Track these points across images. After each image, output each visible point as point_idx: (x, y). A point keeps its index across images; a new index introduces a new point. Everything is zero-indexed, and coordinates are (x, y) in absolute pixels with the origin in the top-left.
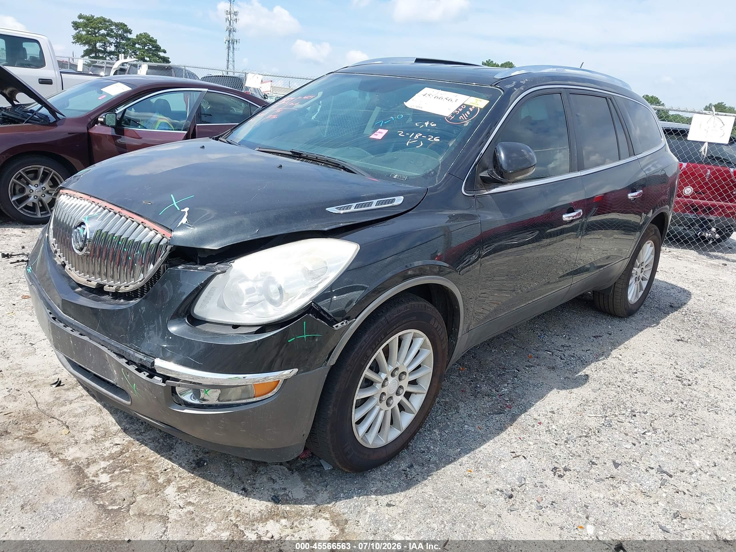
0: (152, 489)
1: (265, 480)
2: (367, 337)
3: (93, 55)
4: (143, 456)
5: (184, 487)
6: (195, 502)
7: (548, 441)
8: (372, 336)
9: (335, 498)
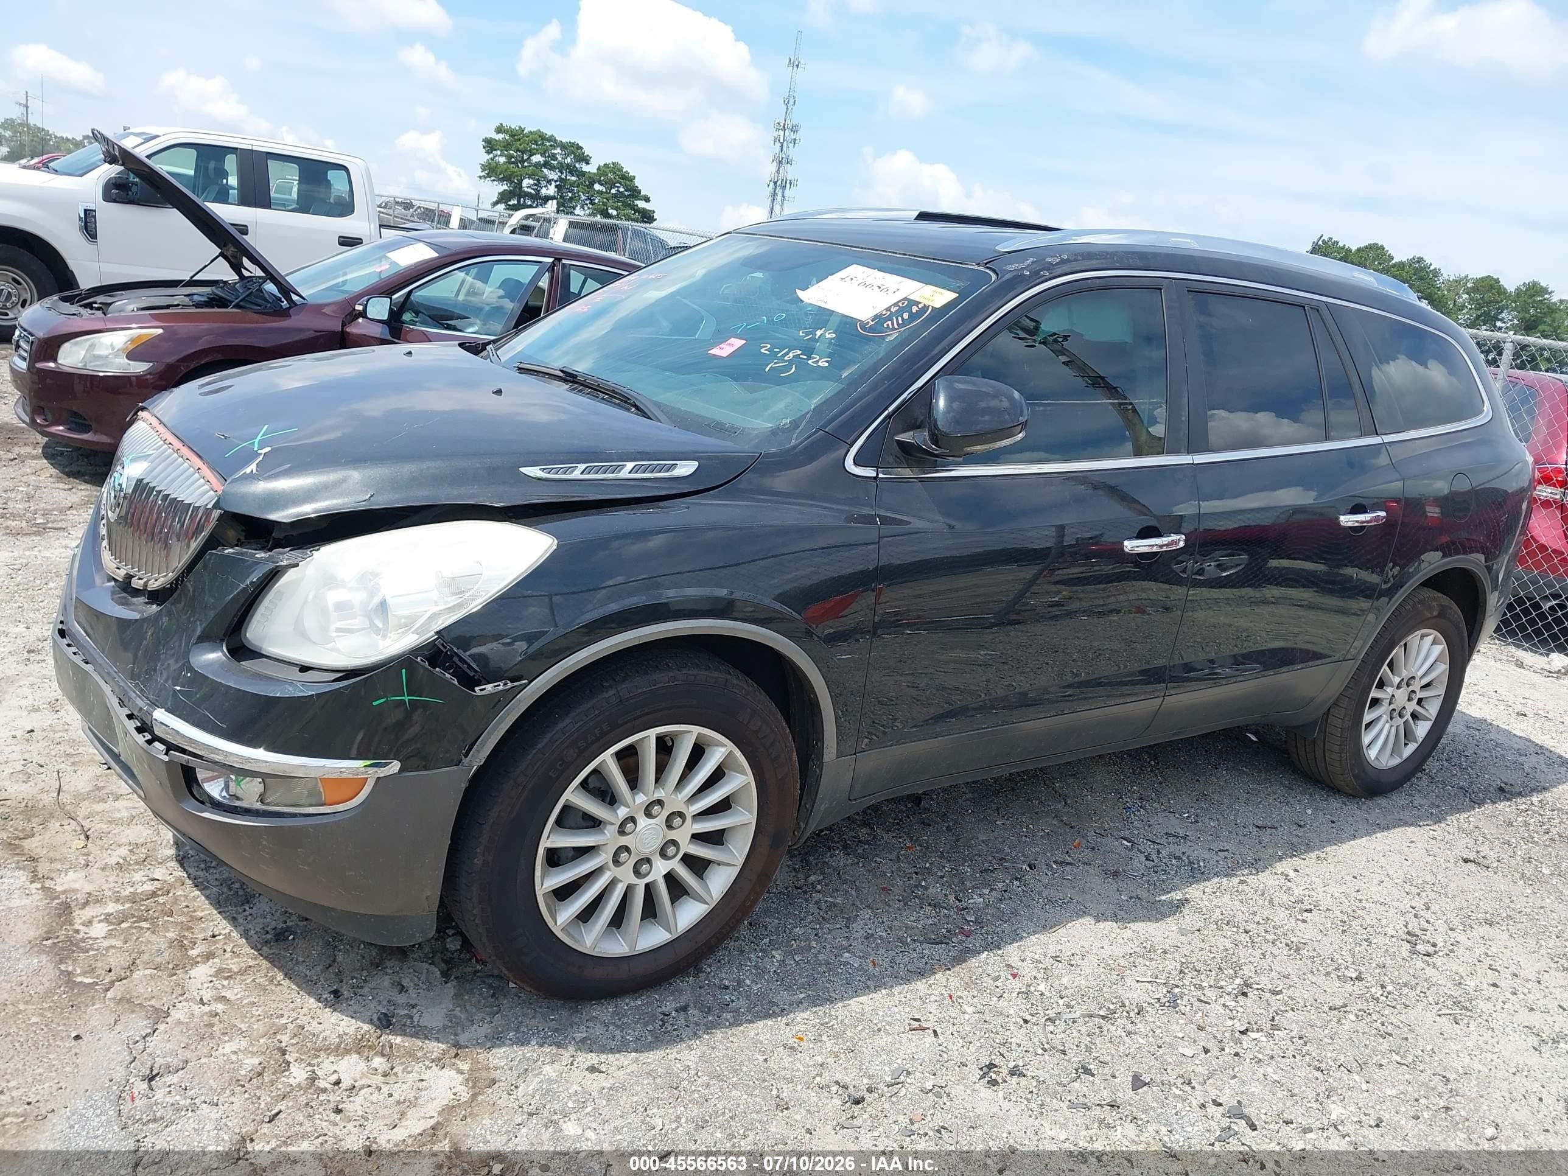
0: (169, 963)
1: (386, 983)
2: (568, 725)
3: (514, 202)
4: (187, 907)
5: (230, 970)
6: (233, 998)
7: (1012, 1012)
8: (580, 724)
9: (495, 1040)
